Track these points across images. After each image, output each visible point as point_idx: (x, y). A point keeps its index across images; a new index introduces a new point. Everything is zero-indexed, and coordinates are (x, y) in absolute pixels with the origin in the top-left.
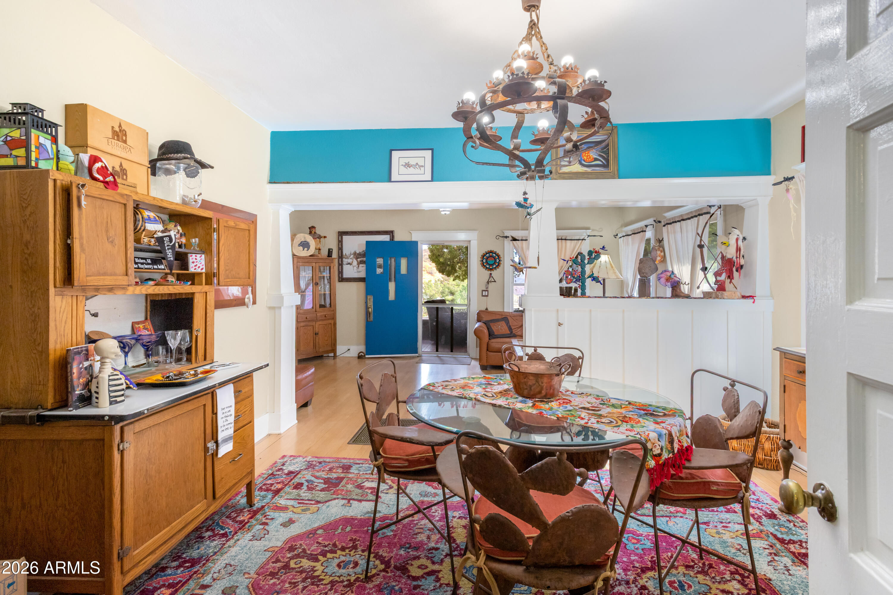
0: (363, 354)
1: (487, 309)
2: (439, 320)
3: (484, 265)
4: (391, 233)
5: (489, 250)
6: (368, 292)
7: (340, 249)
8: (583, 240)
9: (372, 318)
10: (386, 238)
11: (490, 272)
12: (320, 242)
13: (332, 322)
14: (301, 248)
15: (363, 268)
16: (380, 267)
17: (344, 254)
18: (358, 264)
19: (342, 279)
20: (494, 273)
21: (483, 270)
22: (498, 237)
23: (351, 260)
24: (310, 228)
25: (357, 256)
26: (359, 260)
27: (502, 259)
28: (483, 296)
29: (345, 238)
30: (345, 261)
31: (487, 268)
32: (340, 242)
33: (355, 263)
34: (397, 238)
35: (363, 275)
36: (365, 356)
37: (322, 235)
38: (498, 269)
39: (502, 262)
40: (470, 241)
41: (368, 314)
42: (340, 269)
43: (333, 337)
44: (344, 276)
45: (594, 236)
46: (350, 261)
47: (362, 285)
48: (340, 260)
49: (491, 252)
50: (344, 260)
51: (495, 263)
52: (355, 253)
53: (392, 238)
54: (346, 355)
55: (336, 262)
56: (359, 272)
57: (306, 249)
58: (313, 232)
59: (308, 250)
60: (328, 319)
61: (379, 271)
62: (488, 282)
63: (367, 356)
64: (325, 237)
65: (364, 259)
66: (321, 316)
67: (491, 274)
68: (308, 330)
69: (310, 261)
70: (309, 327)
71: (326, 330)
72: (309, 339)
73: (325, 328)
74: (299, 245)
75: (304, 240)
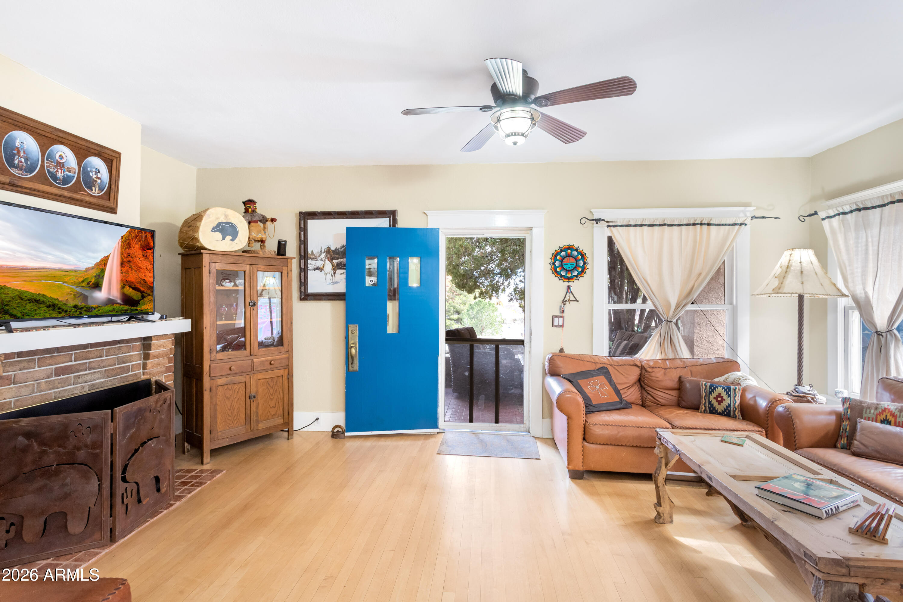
0: (340, 430)
1: (561, 350)
2: (475, 367)
3: (556, 271)
4: (391, 215)
5: (566, 244)
6: (350, 319)
7: (303, 242)
8: (741, 225)
9: (356, 366)
10: (383, 223)
11: (567, 284)
12: (265, 228)
13: (286, 371)
14: (219, 235)
15: (341, 275)
16: (370, 274)
17: (310, 251)
18: (333, 269)
19: (305, 296)
20: (575, 285)
21: (555, 280)
22: (583, 220)
23: (322, 262)
24: (244, 203)
25: (331, 254)
26: (335, 261)
27: (588, 260)
28: (554, 326)
29: (311, 223)
30: (311, 263)
31: (562, 276)
32: (303, 230)
33: (328, 267)
34: (401, 224)
35: (341, 288)
36: (343, 433)
37: (269, 216)
38: (581, 279)
39: (588, 266)
40: (531, 229)
41: (349, 358)
42: (303, 277)
43: (286, 399)
44: (310, 290)
45: (763, 217)
46: (319, 263)
47: (340, 306)
48: (302, 261)
49: (569, 248)
50: (309, 261)
51: (576, 268)
52: (328, 251)
53: (394, 222)
54: (314, 428)
55: (295, 265)
56: (336, 283)
57: (229, 238)
58: (250, 210)
59: (233, 240)
60: (278, 368)
61: (369, 281)
62: (564, 302)
63: (347, 434)
64: (273, 220)
65: (344, 260)
66: (262, 363)
67: (569, 287)
68: (235, 391)
69: (239, 260)
70: (236, 386)
71: (272, 388)
72: (236, 409)
73: (269, 385)
74: (214, 228)
75: (224, 221)
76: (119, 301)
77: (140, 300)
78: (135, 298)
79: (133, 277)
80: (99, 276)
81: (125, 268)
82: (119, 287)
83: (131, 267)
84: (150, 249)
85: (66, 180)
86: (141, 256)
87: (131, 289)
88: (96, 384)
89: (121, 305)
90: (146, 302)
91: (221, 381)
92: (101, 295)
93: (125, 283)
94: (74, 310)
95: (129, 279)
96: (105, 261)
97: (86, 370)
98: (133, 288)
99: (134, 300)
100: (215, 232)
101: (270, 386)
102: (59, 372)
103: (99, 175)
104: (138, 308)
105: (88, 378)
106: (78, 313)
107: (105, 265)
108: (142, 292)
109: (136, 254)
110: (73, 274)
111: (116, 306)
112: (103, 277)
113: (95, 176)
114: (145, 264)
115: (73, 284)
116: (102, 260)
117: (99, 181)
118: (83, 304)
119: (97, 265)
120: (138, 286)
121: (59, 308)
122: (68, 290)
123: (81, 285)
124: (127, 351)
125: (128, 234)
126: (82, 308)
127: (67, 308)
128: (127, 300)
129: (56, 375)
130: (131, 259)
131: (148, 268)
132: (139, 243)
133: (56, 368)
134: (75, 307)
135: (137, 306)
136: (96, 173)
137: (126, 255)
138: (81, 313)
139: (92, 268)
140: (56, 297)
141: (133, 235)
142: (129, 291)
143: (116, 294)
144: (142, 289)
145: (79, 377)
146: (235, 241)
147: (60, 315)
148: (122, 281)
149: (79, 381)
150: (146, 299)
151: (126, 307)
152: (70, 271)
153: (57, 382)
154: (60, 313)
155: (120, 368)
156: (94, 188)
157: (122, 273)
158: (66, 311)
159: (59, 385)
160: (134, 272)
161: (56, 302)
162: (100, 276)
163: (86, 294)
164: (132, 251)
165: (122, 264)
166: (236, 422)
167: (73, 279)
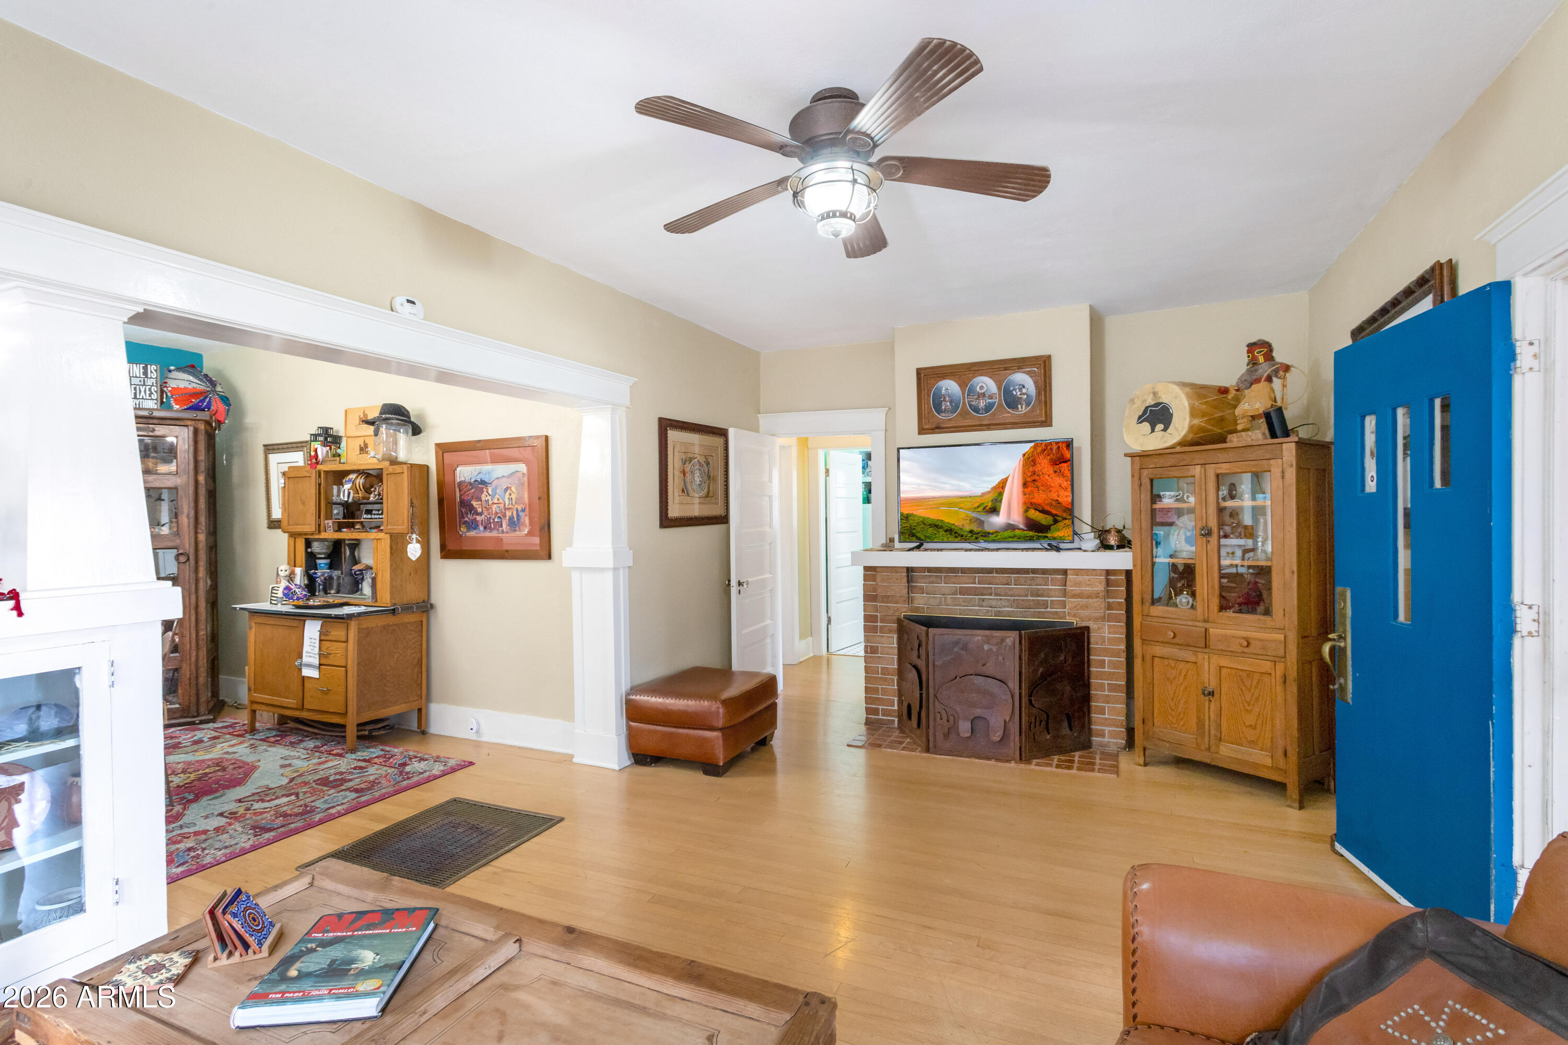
13: (1279, 668)
36: (1335, 841)
43: (1279, 722)
57: (1160, 427)
58: (1261, 360)
59: (1165, 430)
60: (1258, 657)
63: (1337, 846)
64: (1285, 369)
66: (1226, 638)
68: (1180, 673)
69: (1184, 460)
70: (1182, 665)
71: (1249, 690)
72: (1182, 702)
73: (1244, 683)
74: (1140, 417)
75: (1153, 403)
76: (1022, 526)
77: (1051, 525)
78: (1044, 522)
79: (1040, 498)
80: (996, 500)
81: (1030, 489)
82: (1021, 510)
83: (1038, 487)
84: (1065, 462)
85: (988, 408)
86: (1052, 472)
87: (1037, 513)
88: (1004, 611)
89: (1024, 530)
90: (1061, 528)
91: (1159, 650)
92: (999, 520)
93: (1029, 505)
94: (970, 535)
95: (1034, 501)
96: (1002, 484)
97: (991, 595)
98: (1040, 511)
99: (1042, 524)
100: (1141, 422)
101: (1245, 686)
102: (963, 591)
103: (1024, 391)
104: (1049, 535)
105: (994, 603)
106: (974, 538)
107: (1003, 488)
108: (1054, 516)
109: (1044, 471)
110: (969, 499)
111: (1017, 532)
112: (1001, 501)
113: (1019, 393)
114: (1058, 480)
115: (969, 509)
116: (999, 483)
117: (1025, 396)
118: (979, 529)
119: (994, 488)
120: (1047, 508)
121: (956, 533)
122: (964, 516)
123: (977, 510)
124: (1044, 583)
125: (1032, 449)
126: (978, 533)
127: (962, 533)
128: (1032, 525)
129: (960, 594)
130: (1037, 478)
131: (1063, 486)
132: (1049, 458)
133: (960, 587)
134: (971, 532)
135: (1047, 532)
136: (1020, 390)
137: (1029, 474)
138: (977, 538)
139: (989, 492)
140: (952, 522)
141: (1039, 449)
142: (1034, 515)
143: (1017, 518)
144: (1054, 512)
145: (983, 600)
146: (1168, 431)
147: (957, 540)
148: (1025, 503)
149: (984, 604)
150: (1061, 524)
151: (1031, 533)
152: (966, 497)
153: (961, 600)
154: (956, 537)
155: (1033, 600)
156: (1019, 406)
157: (1025, 495)
158: (962, 536)
159: (963, 604)
160: (1041, 492)
161: (953, 527)
162: (998, 500)
163: (982, 519)
164: (1038, 468)
165: (1025, 485)
166: (1181, 723)
167: (969, 505)
